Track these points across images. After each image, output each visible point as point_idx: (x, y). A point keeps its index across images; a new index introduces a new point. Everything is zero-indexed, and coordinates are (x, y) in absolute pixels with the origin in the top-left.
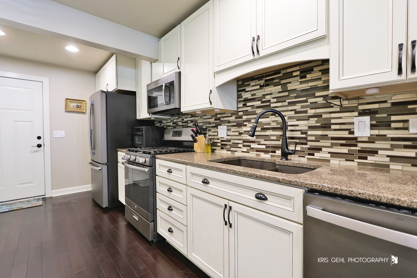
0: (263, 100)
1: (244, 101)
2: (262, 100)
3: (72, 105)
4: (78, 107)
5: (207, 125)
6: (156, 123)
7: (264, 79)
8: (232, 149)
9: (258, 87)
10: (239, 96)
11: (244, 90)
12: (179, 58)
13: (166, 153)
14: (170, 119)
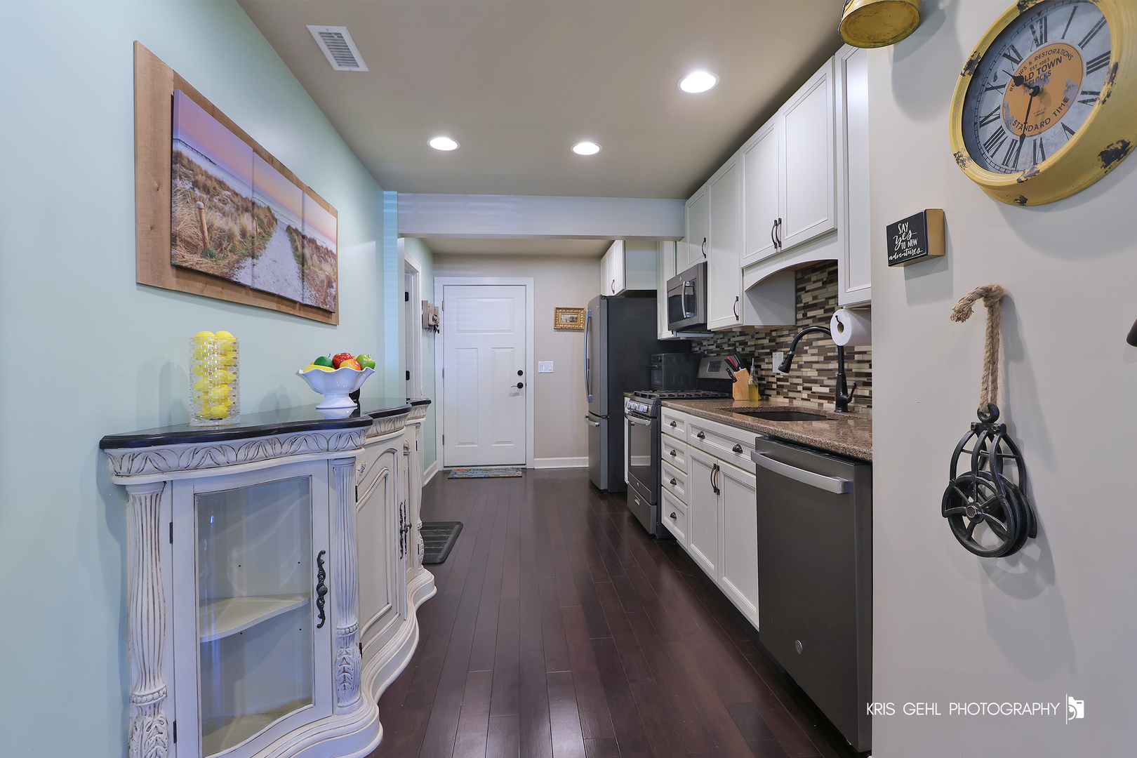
0: (827, 307)
1: (804, 308)
2: (824, 307)
3: (565, 317)
4: (573, 320)
5: (760, 351)
6: (694, 345)
7: (827, 270)
8: (791, 394)
9: (820, 284)
10: (798, 300)
11: (804, 289)
12: (705, 239)
13: (680, 398)
14: (712, 338)
